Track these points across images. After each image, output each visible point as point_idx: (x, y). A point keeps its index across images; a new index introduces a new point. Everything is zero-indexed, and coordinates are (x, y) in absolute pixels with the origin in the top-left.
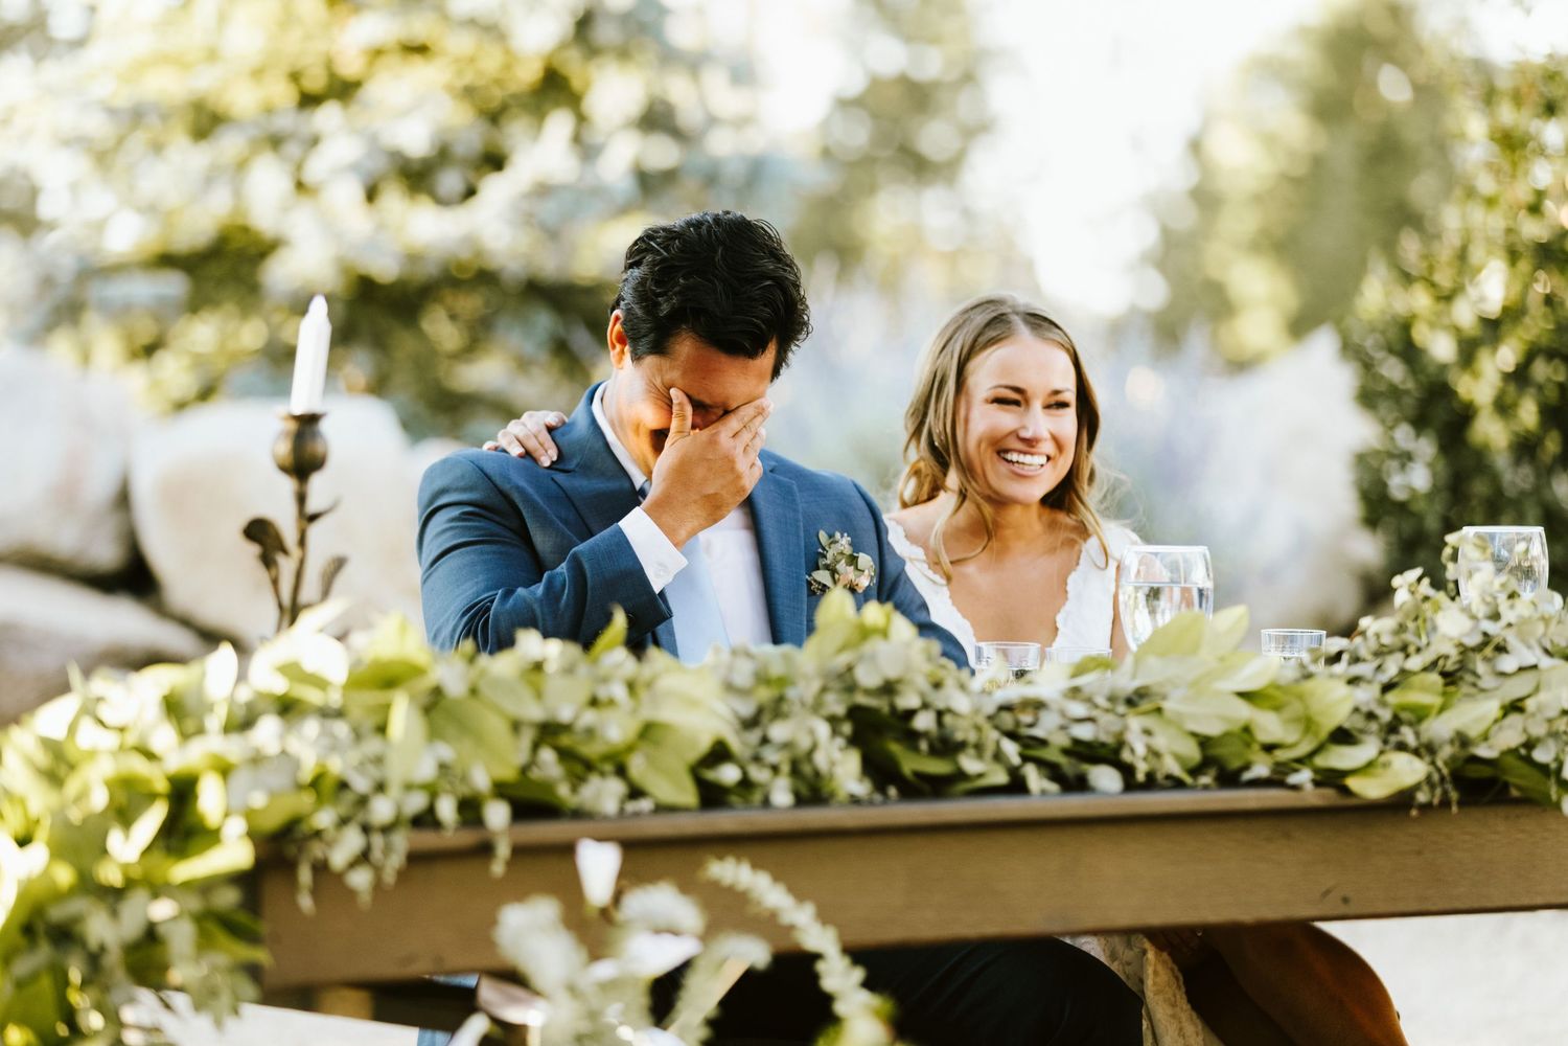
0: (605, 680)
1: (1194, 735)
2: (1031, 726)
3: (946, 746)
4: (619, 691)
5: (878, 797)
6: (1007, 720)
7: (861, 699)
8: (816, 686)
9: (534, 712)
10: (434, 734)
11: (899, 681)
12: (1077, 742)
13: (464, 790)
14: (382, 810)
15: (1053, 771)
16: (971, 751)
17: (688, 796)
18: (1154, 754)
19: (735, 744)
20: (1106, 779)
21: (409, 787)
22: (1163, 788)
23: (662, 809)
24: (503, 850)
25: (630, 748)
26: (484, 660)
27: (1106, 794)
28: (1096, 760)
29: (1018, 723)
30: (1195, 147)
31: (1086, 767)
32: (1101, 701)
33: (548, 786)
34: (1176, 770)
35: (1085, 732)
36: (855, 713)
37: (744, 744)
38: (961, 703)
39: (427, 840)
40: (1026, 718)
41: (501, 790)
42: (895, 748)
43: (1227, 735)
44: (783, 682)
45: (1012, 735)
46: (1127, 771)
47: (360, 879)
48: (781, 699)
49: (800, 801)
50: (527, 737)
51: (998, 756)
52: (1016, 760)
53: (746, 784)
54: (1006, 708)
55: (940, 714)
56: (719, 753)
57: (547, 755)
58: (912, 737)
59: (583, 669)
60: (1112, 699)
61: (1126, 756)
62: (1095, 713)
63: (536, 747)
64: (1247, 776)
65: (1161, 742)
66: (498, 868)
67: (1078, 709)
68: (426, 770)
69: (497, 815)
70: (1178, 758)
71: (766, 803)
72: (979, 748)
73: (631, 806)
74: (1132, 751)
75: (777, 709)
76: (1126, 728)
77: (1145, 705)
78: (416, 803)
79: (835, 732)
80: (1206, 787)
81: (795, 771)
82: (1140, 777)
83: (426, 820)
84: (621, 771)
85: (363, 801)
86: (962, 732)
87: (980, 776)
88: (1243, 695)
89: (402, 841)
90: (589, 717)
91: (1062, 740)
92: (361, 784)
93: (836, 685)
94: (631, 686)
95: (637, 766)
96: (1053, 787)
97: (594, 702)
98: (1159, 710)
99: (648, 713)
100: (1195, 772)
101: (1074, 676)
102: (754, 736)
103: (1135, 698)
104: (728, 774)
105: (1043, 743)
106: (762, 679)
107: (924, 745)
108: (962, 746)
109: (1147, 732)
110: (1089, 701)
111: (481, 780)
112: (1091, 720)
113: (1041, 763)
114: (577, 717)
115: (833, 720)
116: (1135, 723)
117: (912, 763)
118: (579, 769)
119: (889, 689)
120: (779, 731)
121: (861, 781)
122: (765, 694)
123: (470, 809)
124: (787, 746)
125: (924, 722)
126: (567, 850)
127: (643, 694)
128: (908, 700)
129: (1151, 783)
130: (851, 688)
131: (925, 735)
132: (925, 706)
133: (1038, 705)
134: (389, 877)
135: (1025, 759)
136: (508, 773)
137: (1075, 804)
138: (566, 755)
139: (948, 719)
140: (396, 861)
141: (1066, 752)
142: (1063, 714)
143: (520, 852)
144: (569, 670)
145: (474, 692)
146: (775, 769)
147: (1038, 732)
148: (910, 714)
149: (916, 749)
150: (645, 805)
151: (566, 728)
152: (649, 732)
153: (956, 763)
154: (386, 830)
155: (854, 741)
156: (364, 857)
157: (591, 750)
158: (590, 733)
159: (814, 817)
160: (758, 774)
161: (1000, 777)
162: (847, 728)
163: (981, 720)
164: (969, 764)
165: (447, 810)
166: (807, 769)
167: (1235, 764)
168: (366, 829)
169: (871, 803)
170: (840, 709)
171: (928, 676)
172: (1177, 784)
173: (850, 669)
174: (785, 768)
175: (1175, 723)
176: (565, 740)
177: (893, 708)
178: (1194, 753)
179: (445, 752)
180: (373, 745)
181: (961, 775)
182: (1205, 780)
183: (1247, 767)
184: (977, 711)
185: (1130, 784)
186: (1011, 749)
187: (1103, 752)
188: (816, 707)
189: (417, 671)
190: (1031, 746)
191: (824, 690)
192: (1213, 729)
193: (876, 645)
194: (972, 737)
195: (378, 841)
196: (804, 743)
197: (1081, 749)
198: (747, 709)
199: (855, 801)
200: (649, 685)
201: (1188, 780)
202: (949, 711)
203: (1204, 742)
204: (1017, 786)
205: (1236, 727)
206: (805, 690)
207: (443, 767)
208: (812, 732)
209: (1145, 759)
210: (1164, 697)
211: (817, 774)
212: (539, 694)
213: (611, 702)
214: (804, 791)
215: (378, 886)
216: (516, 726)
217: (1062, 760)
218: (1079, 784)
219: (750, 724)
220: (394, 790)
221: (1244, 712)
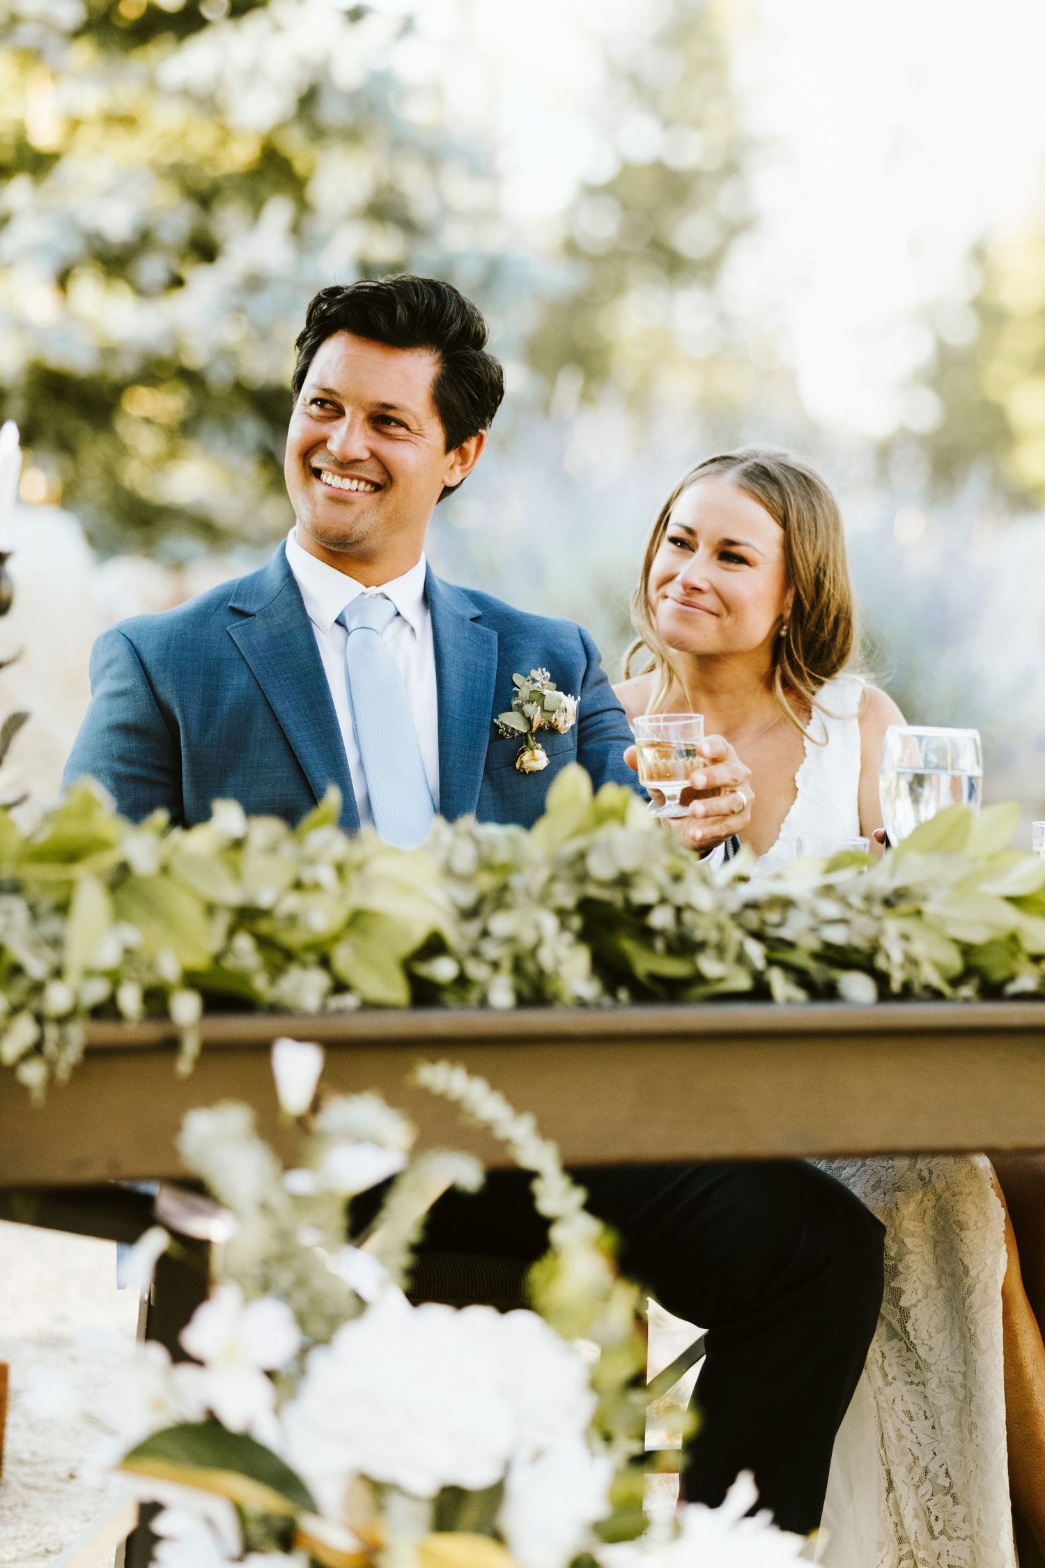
0: (311, 861)
1: (956, 941)
2: (779, 925)
3: (684, 946)
4: (325, 875)
5: (607, 1000)
6: (752, 919)
7: (593, 891)
8: (543, 874)
9: (231, 895)
10: (120, 914)
11: (637, 873)
12: (828, 946)
13: (150, 979)
14: (58, 998)
15: (801, 978)
16: (712, 952)
17: (398, 992)
18: (912, 961)
19: (452, 936)
20: (857, 987)
21: (89, 973)
22: (919, 999)
23: (368, 1006)
24: (191, 1046)
25: (336, 938)
26: (177, 834)
27: (857, 1004)
28: (848, 965)
29: (764, 923)
31: (837, 973)
32: (856, 901)
33: (243, 977)
34: (936, 981)
35: (837, 935)
36: (586, 906)
37: (463, 937)
38: (702, 899)
39: (107, 1032)
40: (773, 917)
41: (191, 980)
42: (628, 946)
43: (992, 943)
44: (506, 869)
45: (758, 935)
46: (881, 979)
47: (33, 1074)
48: (504, 888)
49: (522, 1001)
50: (223, 921)
51: (741, 959)
52: (760, 963)
53: (462, 981)
54: (752, 905)
55: (679, 911)
56: (435, 946)
57: (244, 943)
58: (647, 935)
59: (288, 849)
60: (868, 898)
61: (881, 963)
62: (849, 915)
63: (232, 932)
64: (1012, 988)
65: (920, 948)
66: (185, 1065)
67: (830, 909)
68: (109, 956)
69: (186, 1007)
70: (939, 967)
71: (484, 1002)
72: (720, 949)
73: (337, 1002)
74: (888, 957)
75: (499, 899)
76: (881, 932)
77: (904, 907)
78: (96, 992)
79: (563, 926)
80: (967, 1000)
81: (518, 968)
82: (896, 986)
83: (107, 1010)
84: (325, 962)
85: (38, 988)
86: (703, 931)
87: (720, 980)
88: (1014, 901)
89: (78, 1034)
90: (292, 902)
91: (810, 943)
92: (36, 968)
93: (566, 873)
94: (340, 869)
95: (343, 958)
96: (800, 995)
97: (298, 885)
98: (919, 913)
99: (357, 899)
100: (956, 982)
101: (829, 871)
102: (474, 928)
103: (893, 900)
104: (443, 969)
105: (790, 945)
106: (486, 865)
107: (659, 944)
108: (701, 946)
109: (905, 937)
110: (844, 901)
111: (169, 968)
112: (844, 921)
113: (787, 968)
114: (279, 901)
115: (562, 913)
116: (892, 927)
117: (646, 963)
118: (277, 958)
119: (624, 881)
120: (501, 924)
121: (589, 980)
122: (487, 882)
123: (156, 1000)
124: (510, 940)
125: (661, 919)
126: (262, 1049)
127: (353, 878)
128: (644, 894)
129: (906, 993)
130: (583, 878)
131: (662, 933)
132: (663, 901)
133: (786, 904)
134: (63, 1072)
135: (771, 962)
136: (199, 961)
137: (823, 1014)
138: (265, 943)
139: (688, 917)
140: (72, 1054)
141: (816, 956)
142: (813, 913)
143: (210, 1049)
144: (272, 849)
145: (165, 870)
146: (495, 965)
147: (786, 933)
148: (646, 909)
149: (650, 947)
150: (349, 1001)
151: (265, 913)
152: (357, 920)
153: (694, 964)
154: (62, 1020)
155: (584, 936)
156: (37, 1049)
157: (292, 939)
158: (292, 919)
159: (537, 1020)
160: (477, 971)
161: (742, 982)
162: (576, 922)
163: (724, 919)
164: (709, 966)
165: (130, 1000)
166: (530, 967)
167: (999, 975)
168: (40, 1019)
169: (598, 1006)
170: (569, 901)
171: (668, 867)
172: (936, 995)
173: (581, 856)
174: (507, 965)
175: (936, 928)
176: (264, 927)
177: (627, 902)
178: (955, 963)
179: (131, 935)
180: (51, 926)
181: (699, 978)
182: (967, 991)
183: (1012, 978)
184: (720, 907)
185: (884, 993)
186: (756, 951)
187: (856, 957)
188: (543, 899)
189: (103, 845)
190: (777, 947)
191: (553, 879)
192: (976, 936)
193: (612, 831)
194: (713, 936)
195: (52, 1032)
196: (528, 938)
197: (831, 953)
198: (467, 897)
199: (582, 1003)
200: (360, 867)
201: (947, 990)
202: (690, 907)
203: (967, 950)
204: (760, 992)
205: (1001, 935)
206: (531, 878)
207: (128, 953)
208: (537, 927)
209: (902, 966)
210: (925, 898)
211: (541, 972)
212: (236, 873)
213: (317, 887)
214: (526, 990)
215: (51, 1081)
216: (211, 910)
217: (812, 966)
218: (827, 992)
219: (470, 914)
220: (73, 976)
221: (1011, 918)
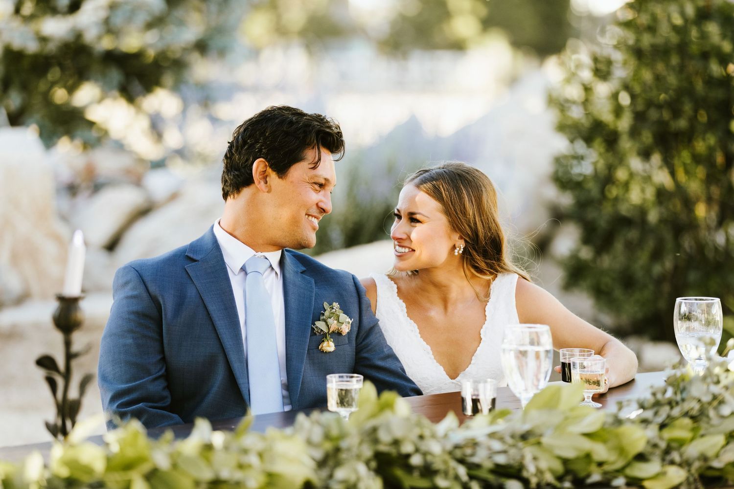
0: (246, 453)
1: (560, 457)
2: (473, 455)
3: (429, 472)
4: (254, 459)
6: (458, 453)
7: (383, 448)
8: (357, 441)
9: (208, 475)
11: (403, 439)
12: (498, 466)
15: (486, 484)
16: (442, 475)
18: (540, 472)
19: (316, 481)
28: (509, 476)
29: (464, 455)
31: (503, 481)
32: (508, 440)
34: (552, 480)
35: (501, 460)
36: (378, 456)
37: (320, 479)
38: (435, 448)
40: (469, 452)
42: (399, 473)
43: (577, 459)
44: (337, 438)
45: (462, 461)
46: (526, 483)
48: (337, 450)
51: (456, 478)
52: (465, 478)
54: (457, 447)
55: (425, 455)
58: (409, 469)
59: (232, 447)
60: (513, 438)
61: (524, 473)
62: (507, 449)
64: (589, 481)
65: (543, 464)
67: (497, 446)
70: (552, 471)
72: (446, 474)
74: (528, 471)
75: (336, 458)
76: (523, 457)
77: (532, 441)
79: (368, 469)
80: (566, 487)
82: (533, 485)
86: (438, 465)
88: (588, 435)
90: (237, 474)
91: (488, 465)
93: (368, 440)
94: (261, 455)
97: (240, 466)
98: (539, 443)
99: (269, 468)
100: (560, 479)
102: (324, 473)
103: (526, 436)
105: (478, 466)
106: (327, 437)
107: (416, 473)
108: (436, 473)
109: (535, 459)
110: (501, 439)
112: (504, 452)
113: (478, 478)
114: (230, 475)
115: (367, 463)
116: (528, 452)
117: (409, 482)
119: (396, 443)
120: (339, 472)
122: (328, 446)
124: (344, 480)
125: (416, 460)
128: (407, 448)
129: (538, 486)
130: (376, 441)
131: (416, 467)
132: (417, 451)
133: (475, 444)
135: (470, 477)
139: (429, 457)
141: (491, 471)
142: (489, 449)
144: (226, 448)
145: (175, 466)
147: (476, 460)
148: (408, 456)
149: (411, 474)
151: (225, 482)
152: (270, 479)
153: (433, 482)
155: (377, 472)
158: (238, 484)
161: (456, 487)
162: (373, 464)
163: (445, 455)
164: (440, 481)
167: (582, 474)
170: (370, 455)
171: (417, 433)
173: (375, 431)
175: (548, 450)
177: (399, 453)
178: (559, 467)
182: (565, 484)
183: (589, 476)
184: (444, 450)
185: (527, 487)
186: (462, 471)
187: (512, 471)
188: (358, 457)
189: (143, 459)
190: (473, 468)
191: (361, 444)
192: (570, 454)
193: (387, 415)
194: (442, 468)
196: (353, 478)
197: (499, 470)
198: (319, 455)
200: (270, 452)
201: (557, 485)
202: (430, 453)
203: (565, 461)
205: (582, 454)
208: (356, 471)
209: (535, 475)
210: (541, 435)
212: (208, 460)
213: (249, 465)
216: (197, 484)
217: (490, 477)
219: (323, 465)
221: (588, 445)
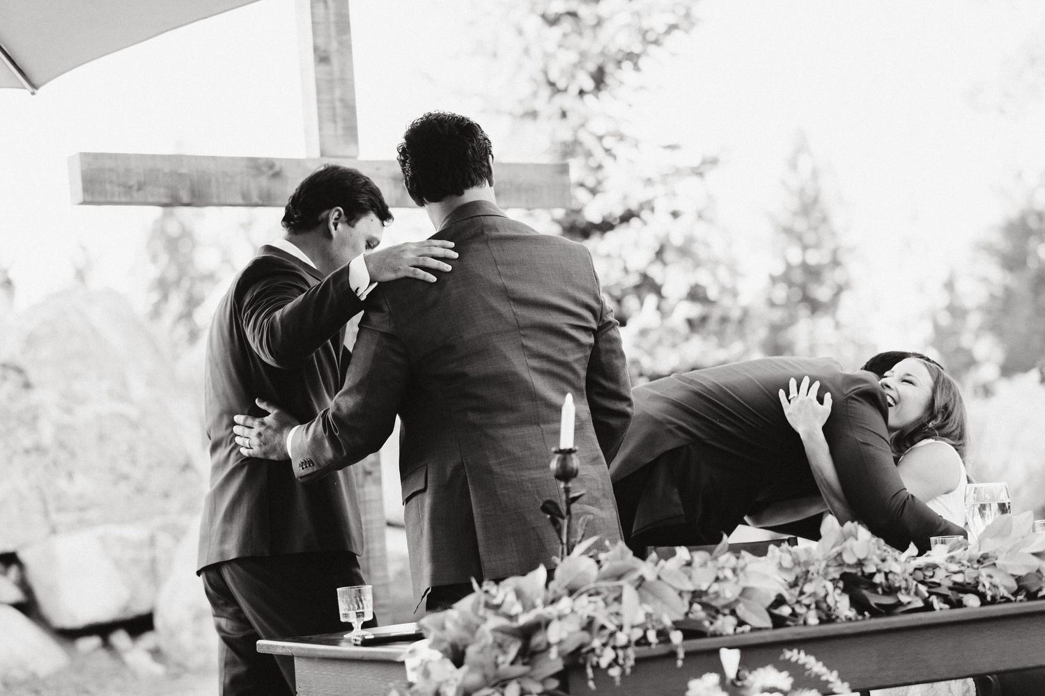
0: (721, 569)
1: (1013, 575)
2: (932, 577)
3: (891, 590)
4: (729, 573)
5: (860, 617)
6: (920, 575)
7: (847, 570)
8: (824, 564)
9: (690, 587)
10: (642, 600)
11: (865, 559)
12: (955, 583)
13: (660, 627)
14: (621, 639)
15: (945, 599)
16: (903, 591)
17: (768, 623)
18: (995, 586)
19: (787, 596)
20: (972, 601)
21: (633, 627)
22: (1000, 603)
23: (754, 630)
24: (681, 655)
25: (737, 601)
26: (662, 562)
27: (972, 607)
28: (966, 592)
29: (925, 575)
30: (949, 286)
31: (961, 595)
32: (965, 562)
33: (699, 622)
34: (1007, 594)
35: (959, 578)
36: (844, 576)
37: (791, 595)
38: (896, 568)
39: (644, 651)
40: (929, 573)
41: (677, 625)
42: (866, 592)
43: (1029, 575)
44: (807, 563)
45: (923, 582)
46: (982, 596)
47: (615, 672)
48: (807, 573)
49: (822, 622)
50: (687, 598)
51: (917, 593)
52: (926, 594)
53: (794, 614)
54: (918, 569)
55: (886, 574)
56: (780, 601)
57: (697, 607)
58: (873, 587)
59: (710, 564)
60: (970, 561)
61: (980, 588)
62: (963, 568)
63: (691, 604)
64: (1040, 594)
65: (996, 580)
66: (680, 663)
67: (954, 567)
68: (640, 618)
69: (677, 637)
70: (1005, 587)
71: (805, 623)
72: (907, 590)
73: (739, 630)
74: (984, 586)
75: (806, 577)
76: (979, 575)
77: (987, 563)
78: (638, 634)
79: (836, 587)
80: (1021, 601)
81: (818, 607)
82: (989, 598)
83: (643, 641)
84: (733, 613)
85: (612, 634)
86: (898, 582)
87: (909, 603)
88: (1035, 554)
89: (632, 653)
90: (715, 587)
91: (947, 583)
92: (611, 627)
93: (833, 563)
94: (734, 571)
95: (741, 610)
96: (947, 606)
97: (717, 579)
98: (994, 564)
99: (743, 584)
100: (1015, 594)
101: (949, 552)
102: (796, 591)
103: (981, 559)
104: (785, 611)
105: (939, 585)
107: (880, 590)
108: (899, 589)
109: (990, 576)
110: (959, 563)
111: (667, 622)
112: (961, 572)
113: (939, 595)
114: (709, 587)
115: (833, 580)
116: (984, 572)
117: (874, 600)
118: (713, 613)
119: (860, 563)
120: (808, 588)
121: (850, 610)
122: (798, 571)
123: (663, 635)
124: (813, 594)
125: (879, 579)
126: (715, 652)
127: (741, 575)
128: (870, 569)
129: (994, 601)
130: (842, 564)
131: (881, 584)
132: (879, 571)
133: (934, 567)
134: (628, 671)
135: (931, 594)
136: (680, 617)
137: (957, 613)
138: (706, 606)
139: (890, 576)
140: (631, 662)
141: (950, 588)
142: (947, 570)
143: (687, 654)
144: (704, 564)
145: (659, 578)
146: (808, 607)
147: (935, 580)
148: (872, 575)
149: (877, 593)
150: (746, 628)
151: (706, 593)
152: (745, 592)
153: (898, 598)
154: (625, 647)
155: (844, 591)
156: (615, 662)
157: (717, 603)
158: (717, 594)
159: (829, 629)
160: (800, 610)
161: (919, 603)
162: (841, 584)
163: (907, 576)
164: (904, 598)
165: (652, 636)
166: (824, 606)
167: (1034, 589)
168: (614, 648)
169: (857, 620)
170: (837, 576)
171: (878, 556)
172: (1008, 600)
173: (840, 554)
174: (813, 606)
175: (1003, 571)
176: (704, 599)
177: (863, 573)
178: (1013, 585)
179: (649, 608)
180: (615, 607)
181: (900, 604)
182: (1020, 597)
183: (1040, 590)
184: (905, 571)
185: (984, 602)
186: (923, 589)
187: (968, 587)
188: (825, 575)
189: (633, 570)
190: (933, 587)
191: (828, 566)
192: (1022, 572)
193: (851, 542)
194: (903, 585)
195: (621, 653)
196: (821, 593)
197: (957, 586)
198: (791, 578)
199: (850, 620)
200: (743, 569)
201: (1013, 599)
202: (891, 572)
203: (1018, 579)
204: (928, 607)
205: (1033, 571)
206: (818, 567)
207: (648, 615)
208: (824, 588)
209: (989, 589)
210: (996, 558)
211: (829, 608)
212: (690, 577)
213: (726, 579)
214: (824, 617)
215: (623, 674)
216: (681, 594)
217: (949, 593)
218: (959, 604)
219: (793, 585)
220: (626, 629)
221: (1036, 563)
